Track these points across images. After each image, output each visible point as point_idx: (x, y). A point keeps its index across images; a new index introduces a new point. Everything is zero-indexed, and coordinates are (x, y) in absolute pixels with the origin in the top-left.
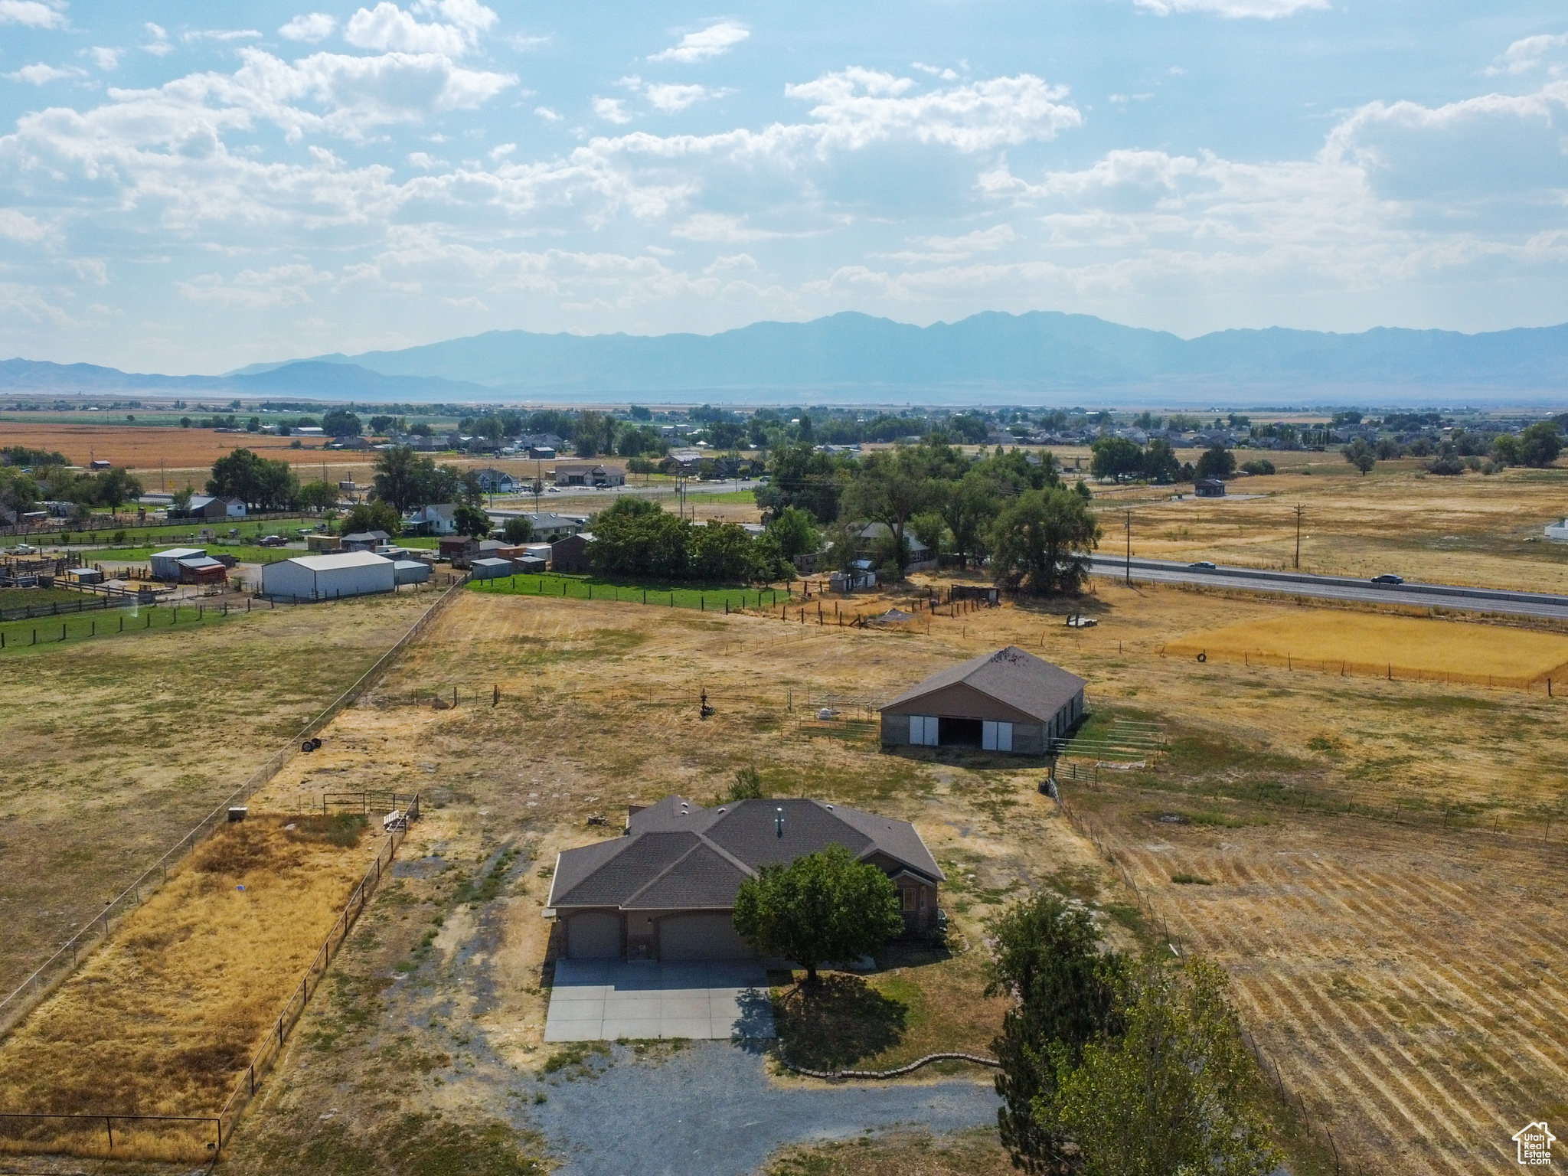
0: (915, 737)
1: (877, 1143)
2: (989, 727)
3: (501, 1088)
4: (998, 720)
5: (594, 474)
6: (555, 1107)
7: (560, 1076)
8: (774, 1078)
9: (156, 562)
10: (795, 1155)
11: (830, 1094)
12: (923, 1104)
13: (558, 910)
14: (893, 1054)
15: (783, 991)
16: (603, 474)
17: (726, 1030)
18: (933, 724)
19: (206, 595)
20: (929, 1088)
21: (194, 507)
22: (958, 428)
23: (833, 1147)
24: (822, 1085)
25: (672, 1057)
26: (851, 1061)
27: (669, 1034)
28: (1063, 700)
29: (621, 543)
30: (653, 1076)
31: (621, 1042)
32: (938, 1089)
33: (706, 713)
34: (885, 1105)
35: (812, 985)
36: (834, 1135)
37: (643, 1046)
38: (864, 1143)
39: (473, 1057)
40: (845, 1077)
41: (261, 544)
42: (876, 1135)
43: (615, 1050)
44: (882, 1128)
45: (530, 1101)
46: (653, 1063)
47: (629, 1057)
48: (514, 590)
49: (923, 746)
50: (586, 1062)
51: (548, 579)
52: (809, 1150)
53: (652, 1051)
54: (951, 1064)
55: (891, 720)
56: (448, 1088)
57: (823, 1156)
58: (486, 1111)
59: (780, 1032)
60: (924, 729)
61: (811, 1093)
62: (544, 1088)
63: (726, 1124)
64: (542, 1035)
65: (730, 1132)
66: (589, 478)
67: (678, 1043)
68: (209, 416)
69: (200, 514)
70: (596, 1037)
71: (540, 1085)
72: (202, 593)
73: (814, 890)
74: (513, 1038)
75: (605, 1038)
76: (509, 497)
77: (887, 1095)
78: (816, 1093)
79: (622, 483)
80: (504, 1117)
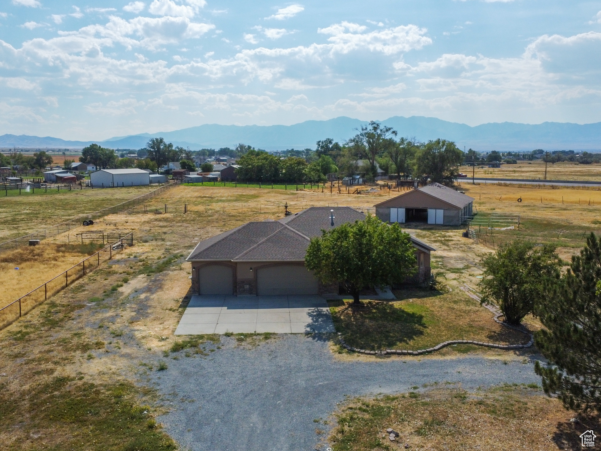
1: (423, 396)
2: (431, 212)
3: (136, 361)
4: (435, 209)
6: (173, 372)
7: (181, 354)
8: (337, 355)
10: (359, 405)
11: (380, 365)
12: (453, 371)
13: (193, 263)
14: (419, 341)
15: (337, 309)
17: (302, 329)
18: (402, 211)
20: (452, 361)
23: (388, 399)
24: (373, 359)
25: (263, 343)
26: (391, 345)
27: (261, 330)
28: (466, 203)
30: (248, 354)
31: (228, 335)
32: (459, 361)
34: (422, 371)
36: (388, 390)
37: (242, 338)
38: (413, 396)
39: (121, 344)
40: (389, 354)
42: (421, 390)
43: (222, 340)
44: (425, 386)
45: (155, 369)
46: (250, 347)
47: (233, 343)
48: (202, 185)
50: (201, 347)
52: (370, 401)
53: (249, 340)
54: (463, 347)
55: (380, 210)
56: (96, 361)
57: (382, 404)
58: (119, 375)
59: (338, 330)
60: (398, 214)
61: (366, 364)
62: (167, 361)
63: (302, 383)
64: (173, 331)
67: (267, 336)
70: (210, 332)
71: (165, 359)
74: (152, 333)
75: (216, 332)
77: (422, 365)
78: (370, 364)
80: (132, 379)
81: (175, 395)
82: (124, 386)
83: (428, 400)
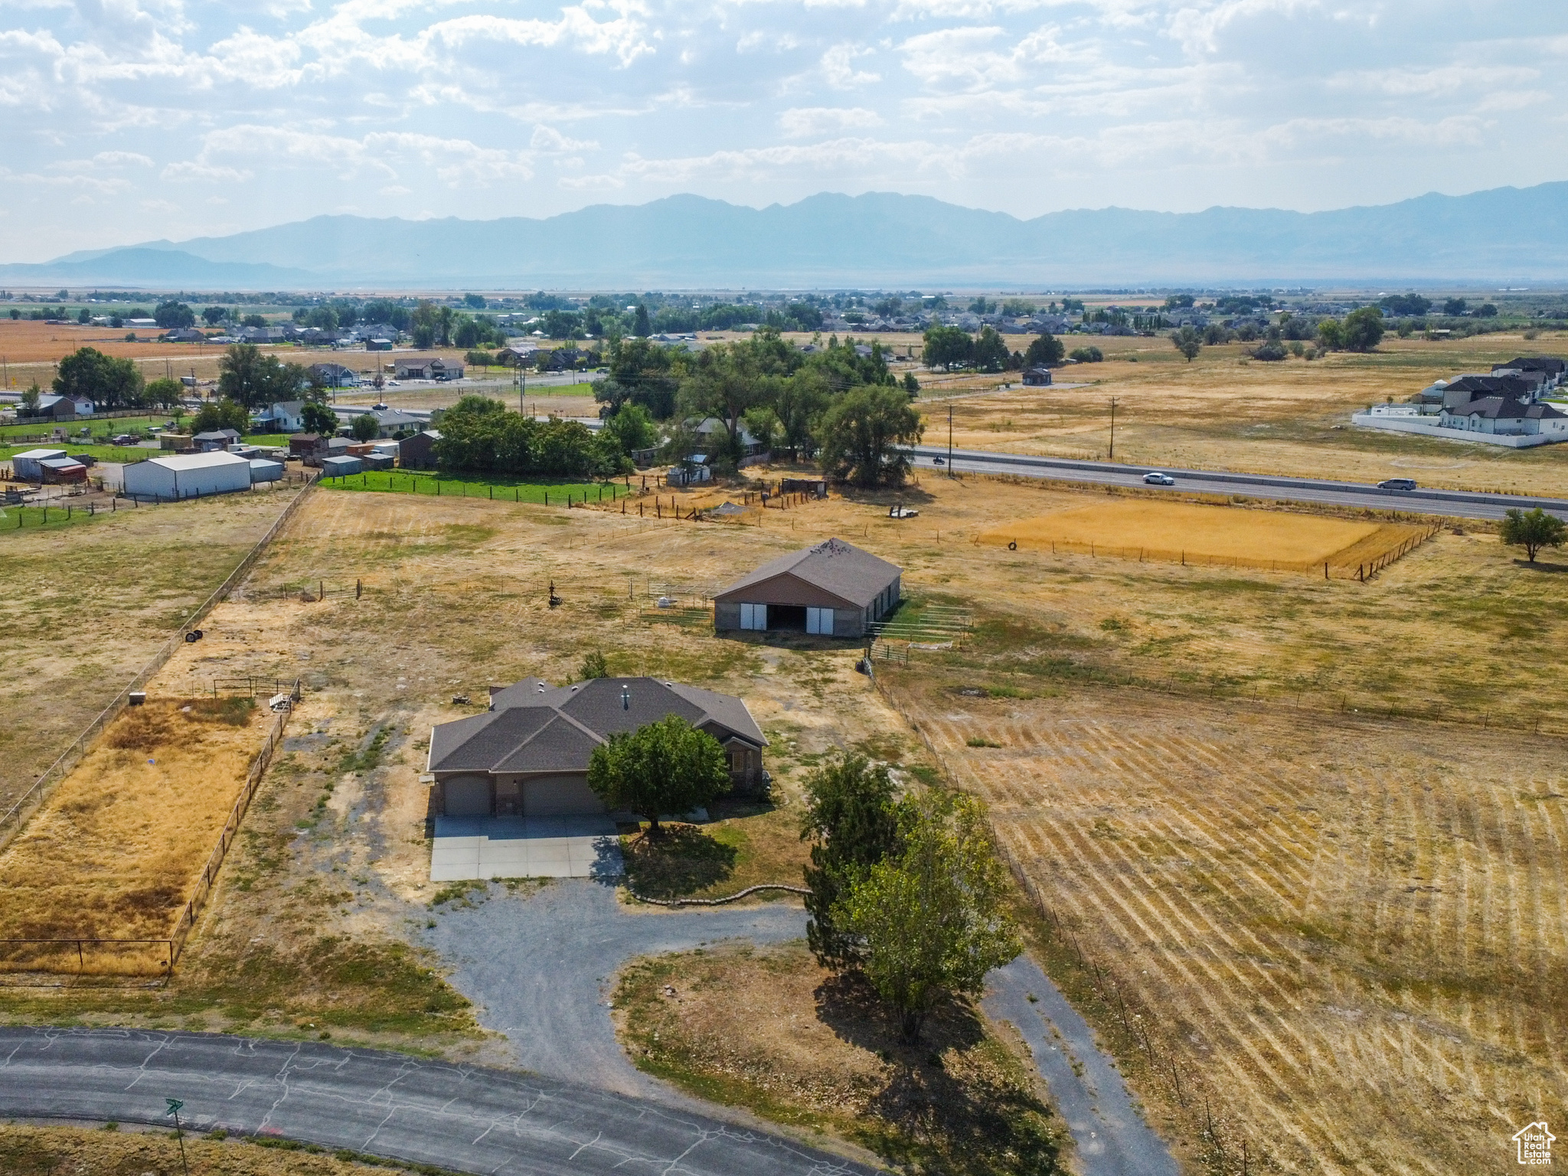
0: (746, 622)
1: (709, 953)
2: (812, 613)
3: (398, 917)
4: (820, 607)
5: (434, 368)
6: (444, 931)
7: (446, 907)
8: (624, 906)
9: (18, 463)
10: (643, 963)
11: (671, 918)
12: (748, 924)
13: (436, 774)
14: (723, 886)
15: (630, 839)
16: (442, 367)
17: (585, 870)
18: (761, 610)
19: (71, 495)
20: (752, 912)
21: (43, 406)
22: (793, 316)
23: (673, 956)
24: (664, 911)
25: (538, 891)
26: (689, 891)
27: (535, 873)
28: (881, 588)
29: (467, 441)
30: (524, 906)
31: (496, 881)
32: (760, 912)
33: (554, 603)
34: (716, 925)
35: (655, 833)
36: (675, 948)
37: (514, 884)
38: (699, 953)
39: (372, 894)
40: (683, 905)
41: (114, 443)
42: (709, 947)
43: (490, 887)
44: (713, 942)
45: (423, 927)
46: (524, 896)
47: (502, 892)
48: (365, 487)
49: (753, 631)
50: (466, 896)
51: (398, 476)
52: (655, 959)
53: (521, 887)
54: (770, 893)
55: (724, 607)
56: (353, 917)
57: (665, 962)
58: (387, 934)
59: (628, 871)
60: (753, 615)
61: (656, 917)
62: (434, 916)
63: (585, 941)
64: (428, 876)
65: (589, 947)
66: (428, 371)
67: (543, 881)
68: (38, 308)
69: (50, 413)
70: (474, 877)
71: (430, 914)
72: (66, 493)
73: (655, 754)
74: (404, 879)
75: (481, 877)
76: (350, 392)
77: (718, 917)
78: (660, 917)
79: (461, 376)
80: (403, 939)
81: (455, 956)
82: (397, 947)
83: (712, 957)
